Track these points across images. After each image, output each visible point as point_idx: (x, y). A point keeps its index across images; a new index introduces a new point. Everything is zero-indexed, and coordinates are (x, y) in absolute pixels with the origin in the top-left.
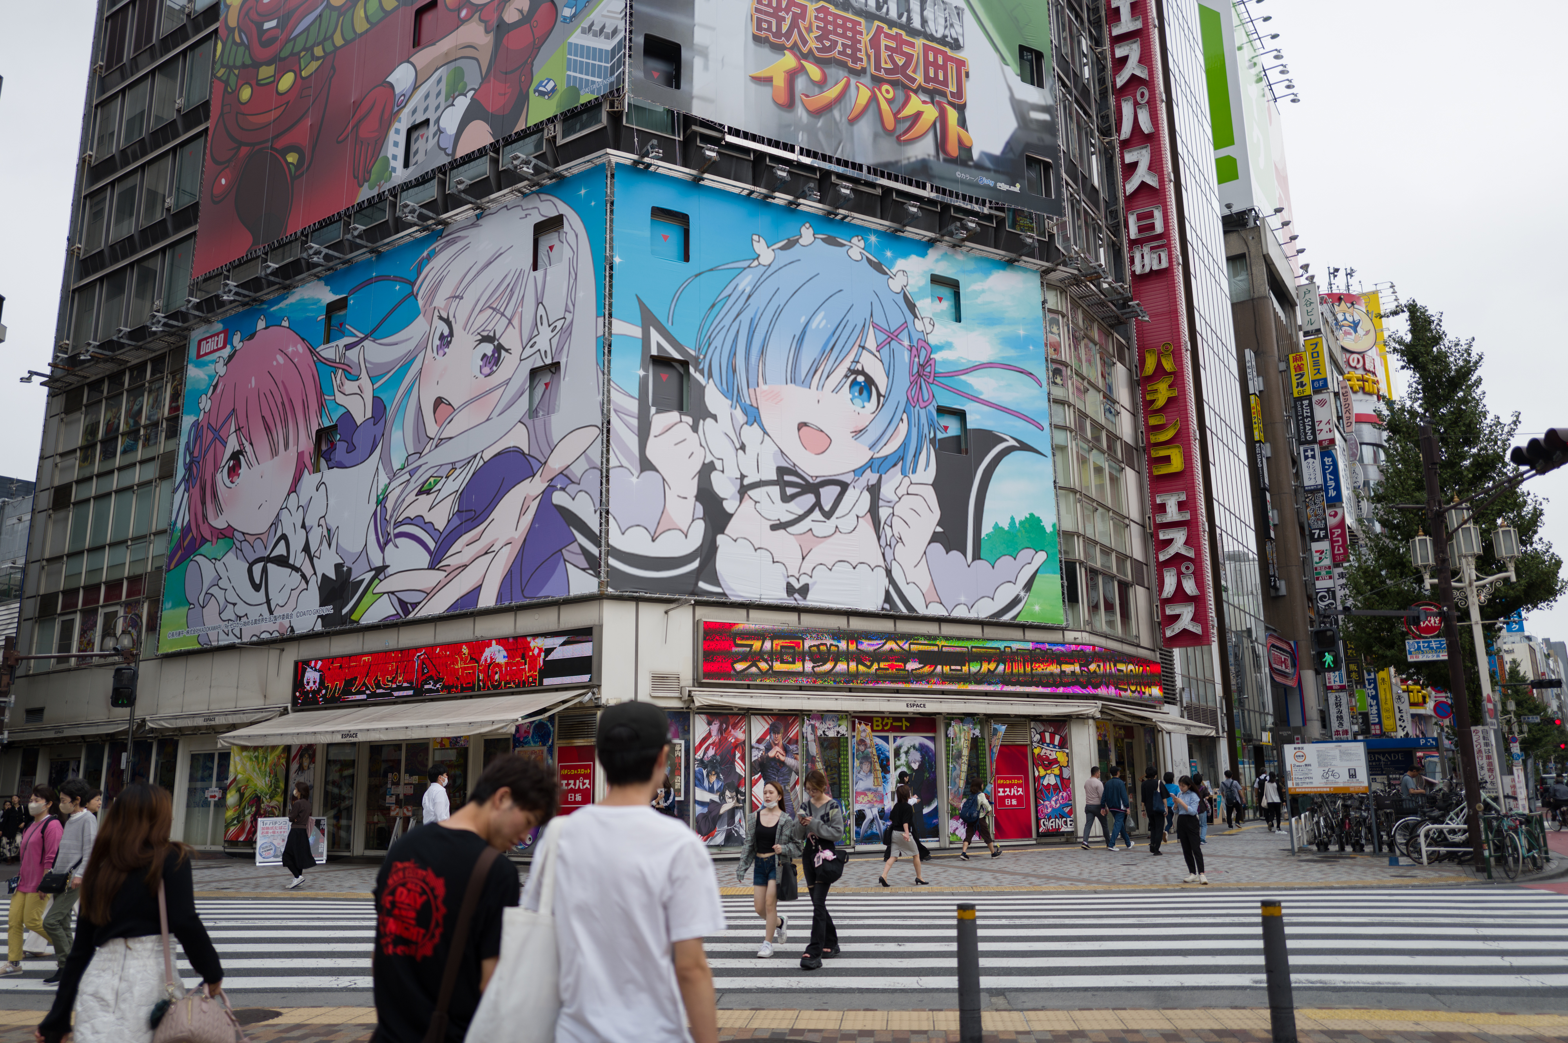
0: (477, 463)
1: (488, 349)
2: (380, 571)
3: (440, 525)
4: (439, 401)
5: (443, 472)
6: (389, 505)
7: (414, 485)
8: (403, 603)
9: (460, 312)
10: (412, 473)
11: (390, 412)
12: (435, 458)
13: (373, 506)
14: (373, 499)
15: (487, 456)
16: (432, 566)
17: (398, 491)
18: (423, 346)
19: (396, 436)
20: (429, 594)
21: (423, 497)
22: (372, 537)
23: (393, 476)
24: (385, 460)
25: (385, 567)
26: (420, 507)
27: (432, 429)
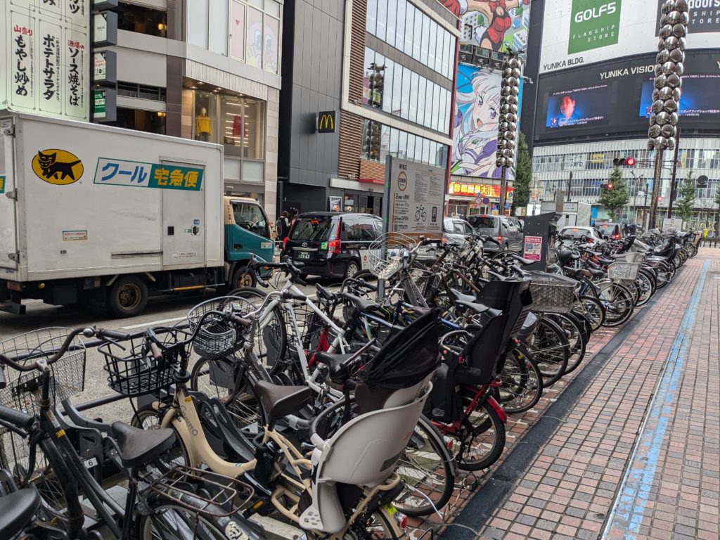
0: (488, 141)
1: (493, 112)
2: (460, 161)
3: (478, 153)
4: (478, 120)
5: (480, 140)
6: (464, 143)
7: (471, 140)
8: (467, 171)
9: (486, 97)
10: (470, 137)
11: (464, 116)
12: (476, 135)
13: (458, 142)
14: (458, 140)
15: (491, 140)
16: (475, 164)
17: (466, 140)
18: (474, 101)
19: (465, 124)
20: (474, 171)
21: (473, 145)
22: (458, 150)
23: (465, 136)
24: (462, 129)
25: (461, 160)
26: (473, 147)
27: (476, 127)
